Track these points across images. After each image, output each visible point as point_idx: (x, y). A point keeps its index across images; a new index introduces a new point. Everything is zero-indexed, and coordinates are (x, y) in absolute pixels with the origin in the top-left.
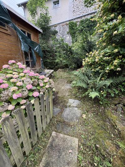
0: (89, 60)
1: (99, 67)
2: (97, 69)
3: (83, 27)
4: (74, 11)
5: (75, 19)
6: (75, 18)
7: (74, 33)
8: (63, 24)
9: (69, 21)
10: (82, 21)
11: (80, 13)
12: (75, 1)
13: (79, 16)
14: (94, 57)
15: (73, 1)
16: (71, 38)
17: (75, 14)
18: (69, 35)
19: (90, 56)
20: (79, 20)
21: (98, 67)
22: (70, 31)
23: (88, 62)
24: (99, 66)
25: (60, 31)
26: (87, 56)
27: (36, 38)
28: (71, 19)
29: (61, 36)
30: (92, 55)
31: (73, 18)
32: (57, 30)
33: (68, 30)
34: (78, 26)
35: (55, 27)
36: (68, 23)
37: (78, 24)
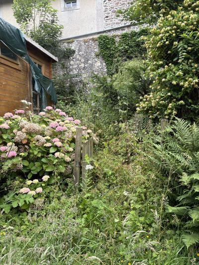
0: (144, 105)
1: (158, 113)
2: (155, 115)
3: (127, 45)
4: (107, 17)
5: (109, 31)
6: (110, 28)
7: (111, 56)
8: (86, 38)
9: (98, 33)
10: (124, 36)
11: (119, 22)
12: (107, 1)
13: (119, 26)
14: (150, 101)
15: (105, 1)
16: (104, 64)
17: (109, 22)
18: (101, 59)
19: (144, 100)
20: (119, 33)
21: (156, 113)
22: (101, 52)
23: (143, 108)
24: (158, 111)
25: (79, 51)
26: (141, 100)
27: (48, 71)
28: (102, 30)
29: (83, 60)
30: (148, 99)
31: (105, 30)
32: (73, 48)
33: (97, 50)
34: (117, 44)
35: (68, 43)
36: (96, 36)
37: (117, 39)
